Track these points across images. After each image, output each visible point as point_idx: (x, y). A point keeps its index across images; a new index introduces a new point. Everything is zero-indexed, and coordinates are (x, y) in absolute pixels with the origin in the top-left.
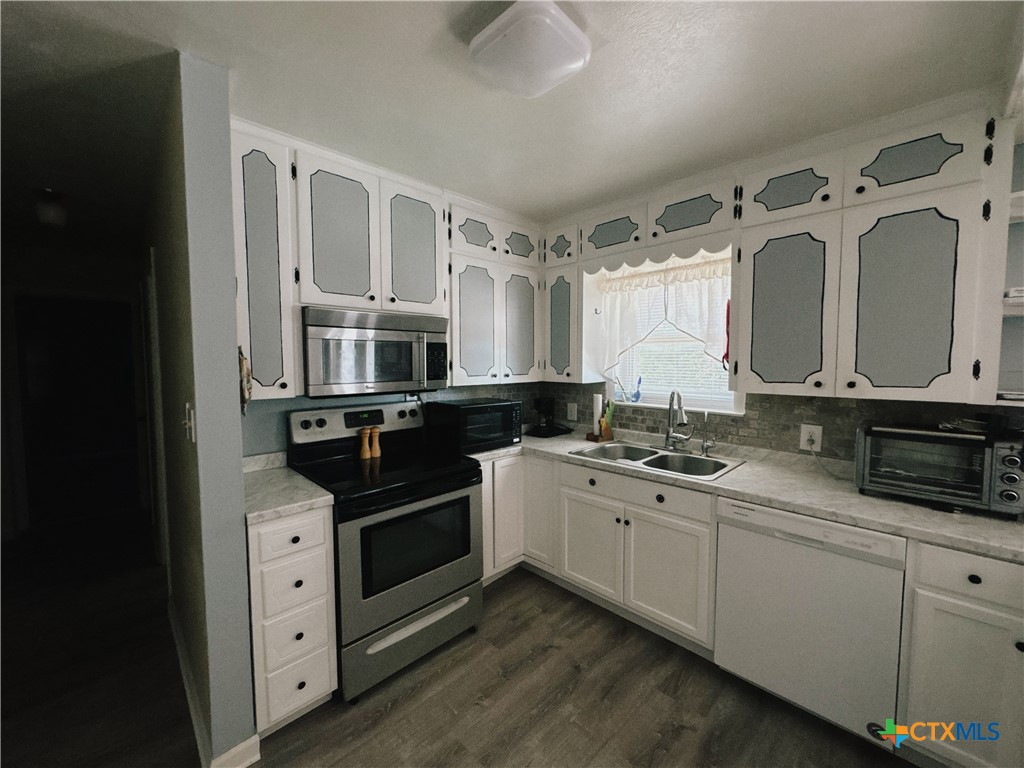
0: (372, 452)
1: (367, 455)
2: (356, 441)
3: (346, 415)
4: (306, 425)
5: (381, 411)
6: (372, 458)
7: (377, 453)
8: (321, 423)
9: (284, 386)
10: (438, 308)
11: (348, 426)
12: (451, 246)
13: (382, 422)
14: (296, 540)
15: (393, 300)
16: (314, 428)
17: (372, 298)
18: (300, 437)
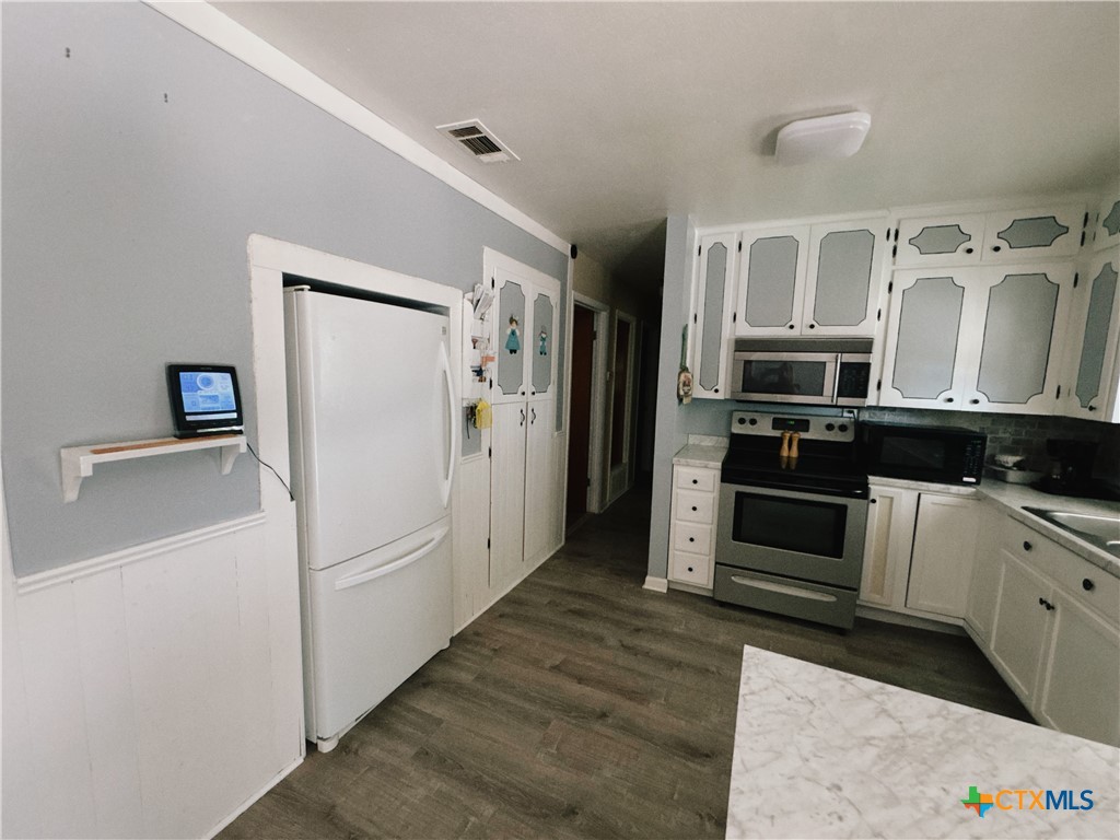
0: (789, 452)
1: (785, 453)
2: (779, 441)
3: (774, 419)
4: (742, 421)
5: (808, 421)
6: (789, 457)
7: (795, 453)
8: (753, 422)
9: (717, 391)
10: (869, 328)
11: (773, 428)
12: (894, 264)
13: (807, 430)
14: (695, 482)
15: (812, 326)
16: (748, 425)
17: (792, 327)
18: (737, 429)
